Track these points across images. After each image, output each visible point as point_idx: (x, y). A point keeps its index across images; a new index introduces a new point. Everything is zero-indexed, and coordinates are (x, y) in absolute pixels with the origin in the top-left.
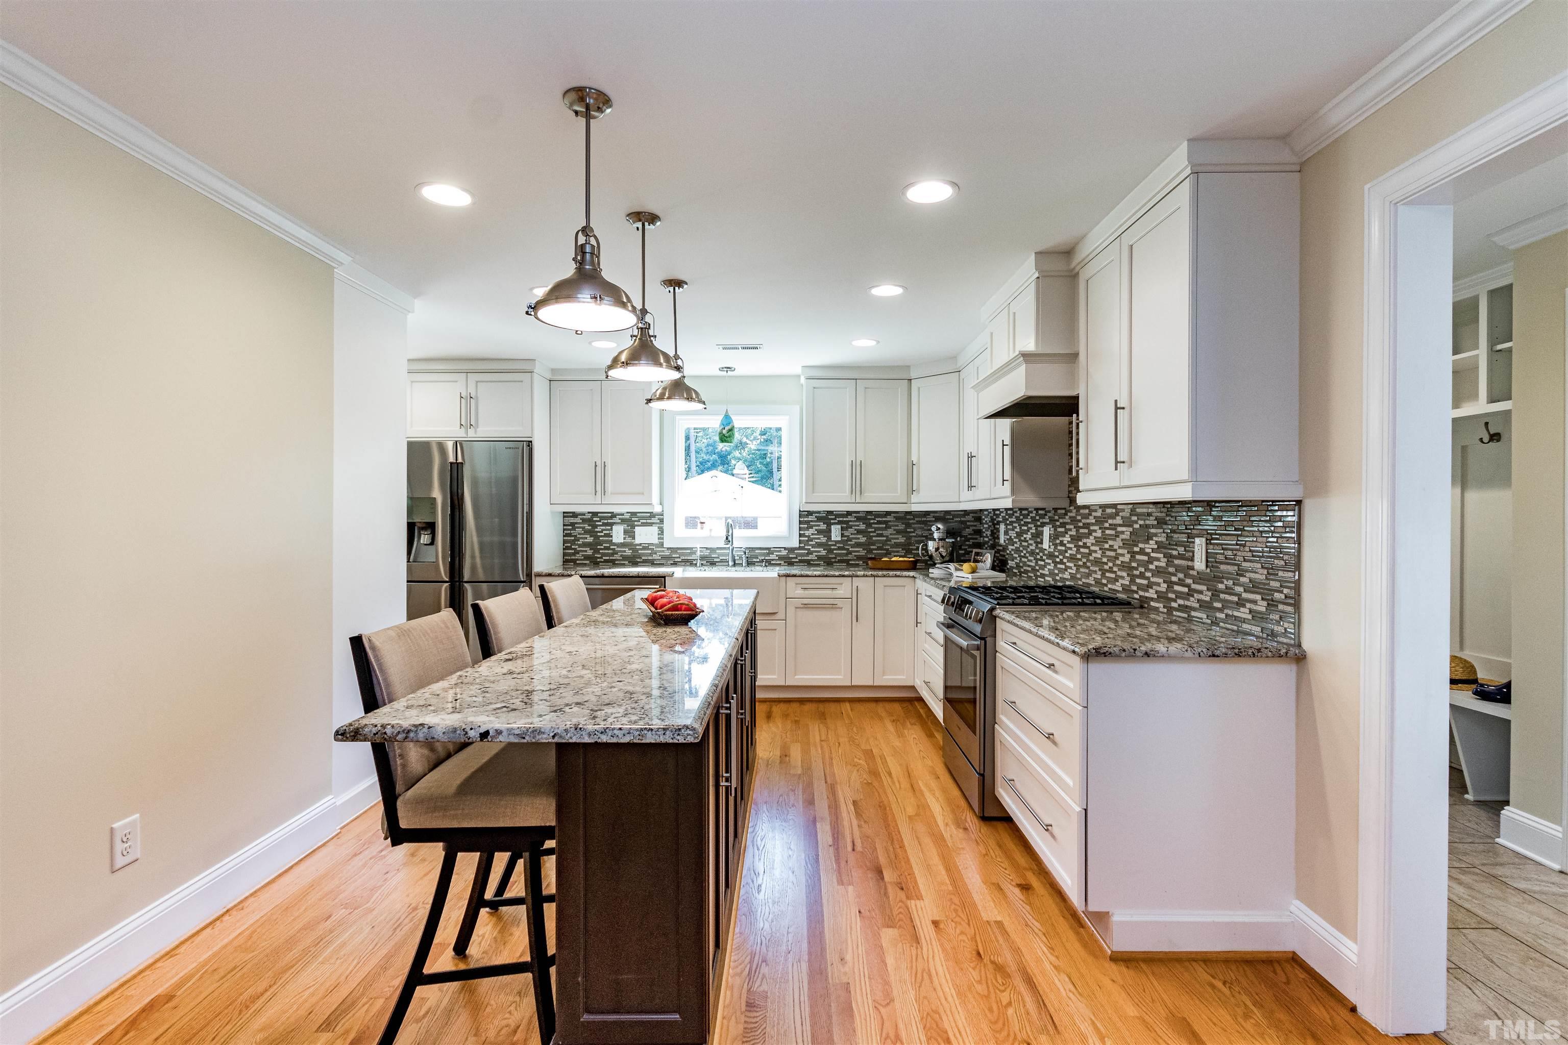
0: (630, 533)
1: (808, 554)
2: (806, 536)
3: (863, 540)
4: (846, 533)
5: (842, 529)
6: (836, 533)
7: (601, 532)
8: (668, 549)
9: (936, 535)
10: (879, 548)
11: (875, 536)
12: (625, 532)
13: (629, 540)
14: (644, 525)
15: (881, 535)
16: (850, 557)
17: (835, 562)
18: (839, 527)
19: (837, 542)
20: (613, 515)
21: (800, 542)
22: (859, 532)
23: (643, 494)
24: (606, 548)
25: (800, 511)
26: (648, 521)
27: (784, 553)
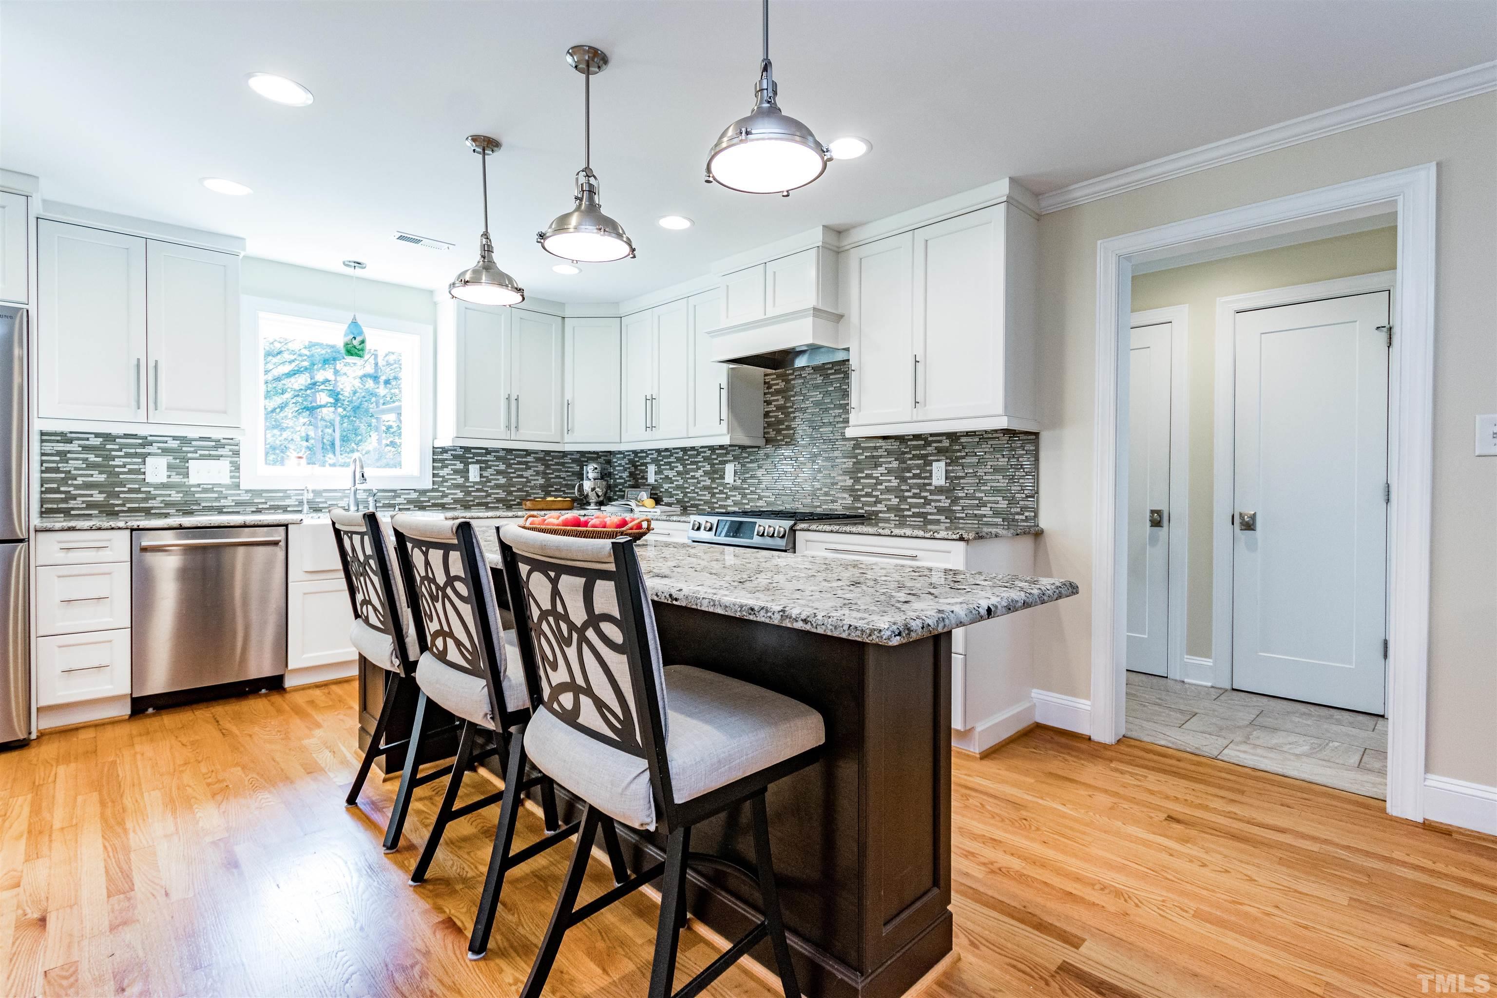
0: (180, 466)
1: (443, 497)
2: (440, 477)
3: (502, 481)
4: (485, 474)
5: (481, 469)
6: (474, 473)
7: (124, 466)
8: (247, 491)
9: (591, 475)
10: (519, 490)
11: (515, 477)
12: (170, 467)
13: (176, 479)
14: (202, 457)
15: (521, 476)
16: (489, 500)
17: (474, 505)
18: (478, 466)
19: (476, 483)
20: (146, 442)
21: (434, 483)
22: (499, 472)
23: (225, 412)
24: (131, 491)
25: (433, 447)
26: (211, 452)
27: (414, 495)
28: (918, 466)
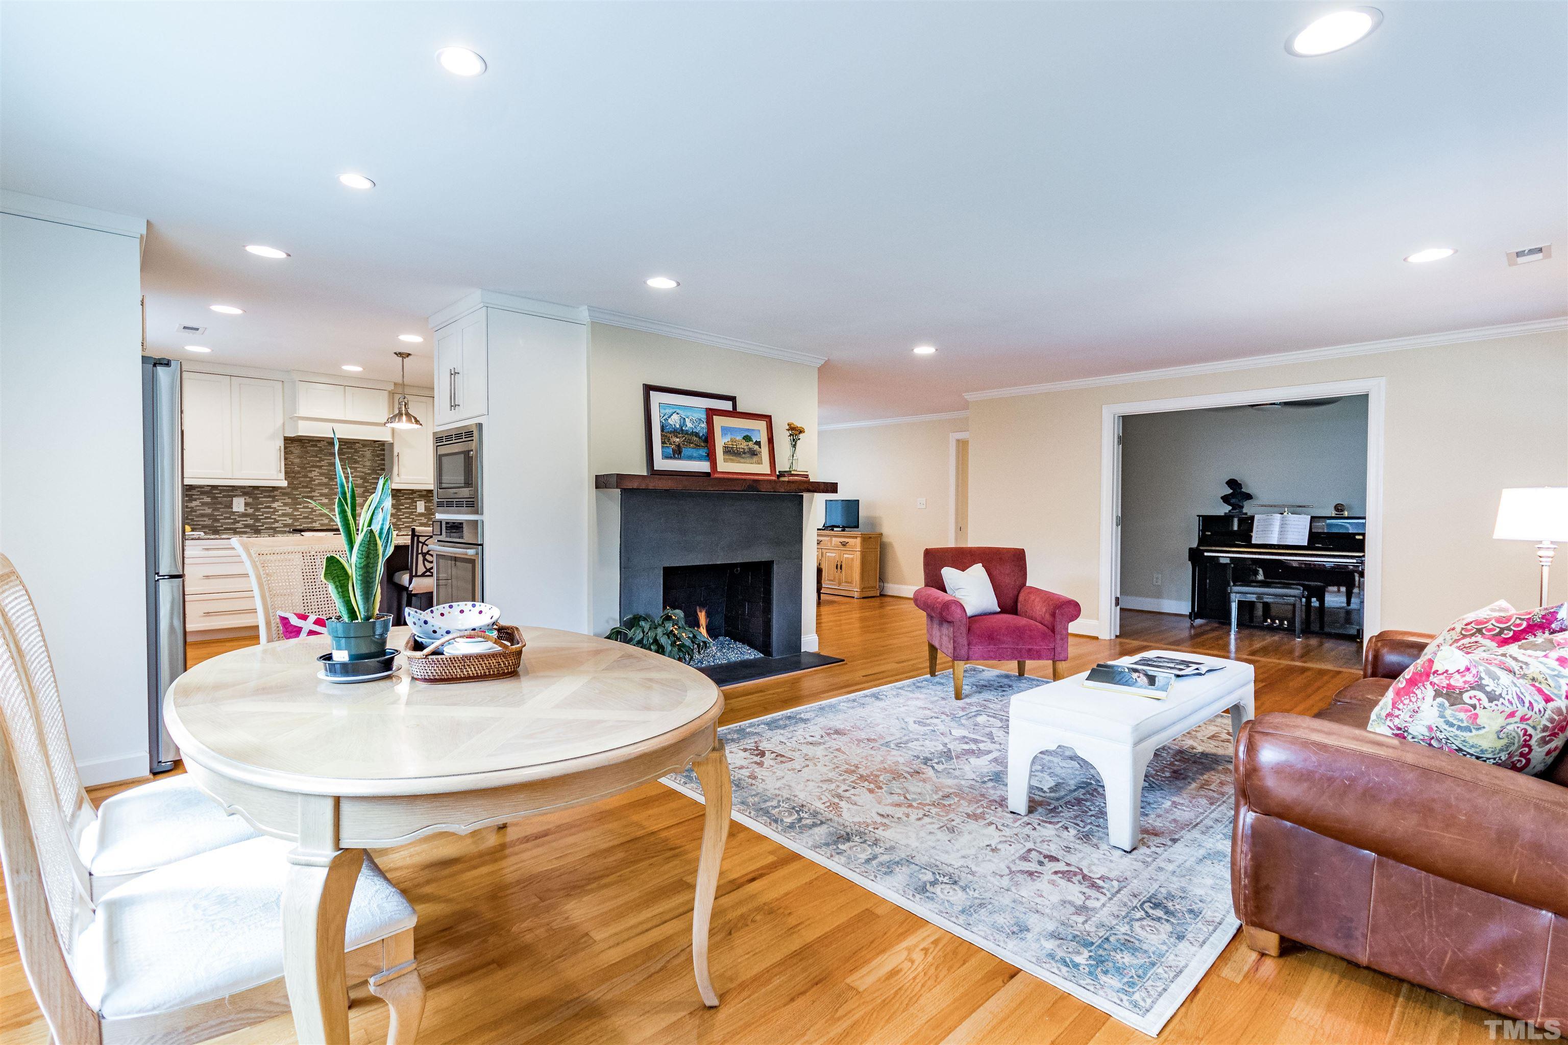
28: (407, 503)
